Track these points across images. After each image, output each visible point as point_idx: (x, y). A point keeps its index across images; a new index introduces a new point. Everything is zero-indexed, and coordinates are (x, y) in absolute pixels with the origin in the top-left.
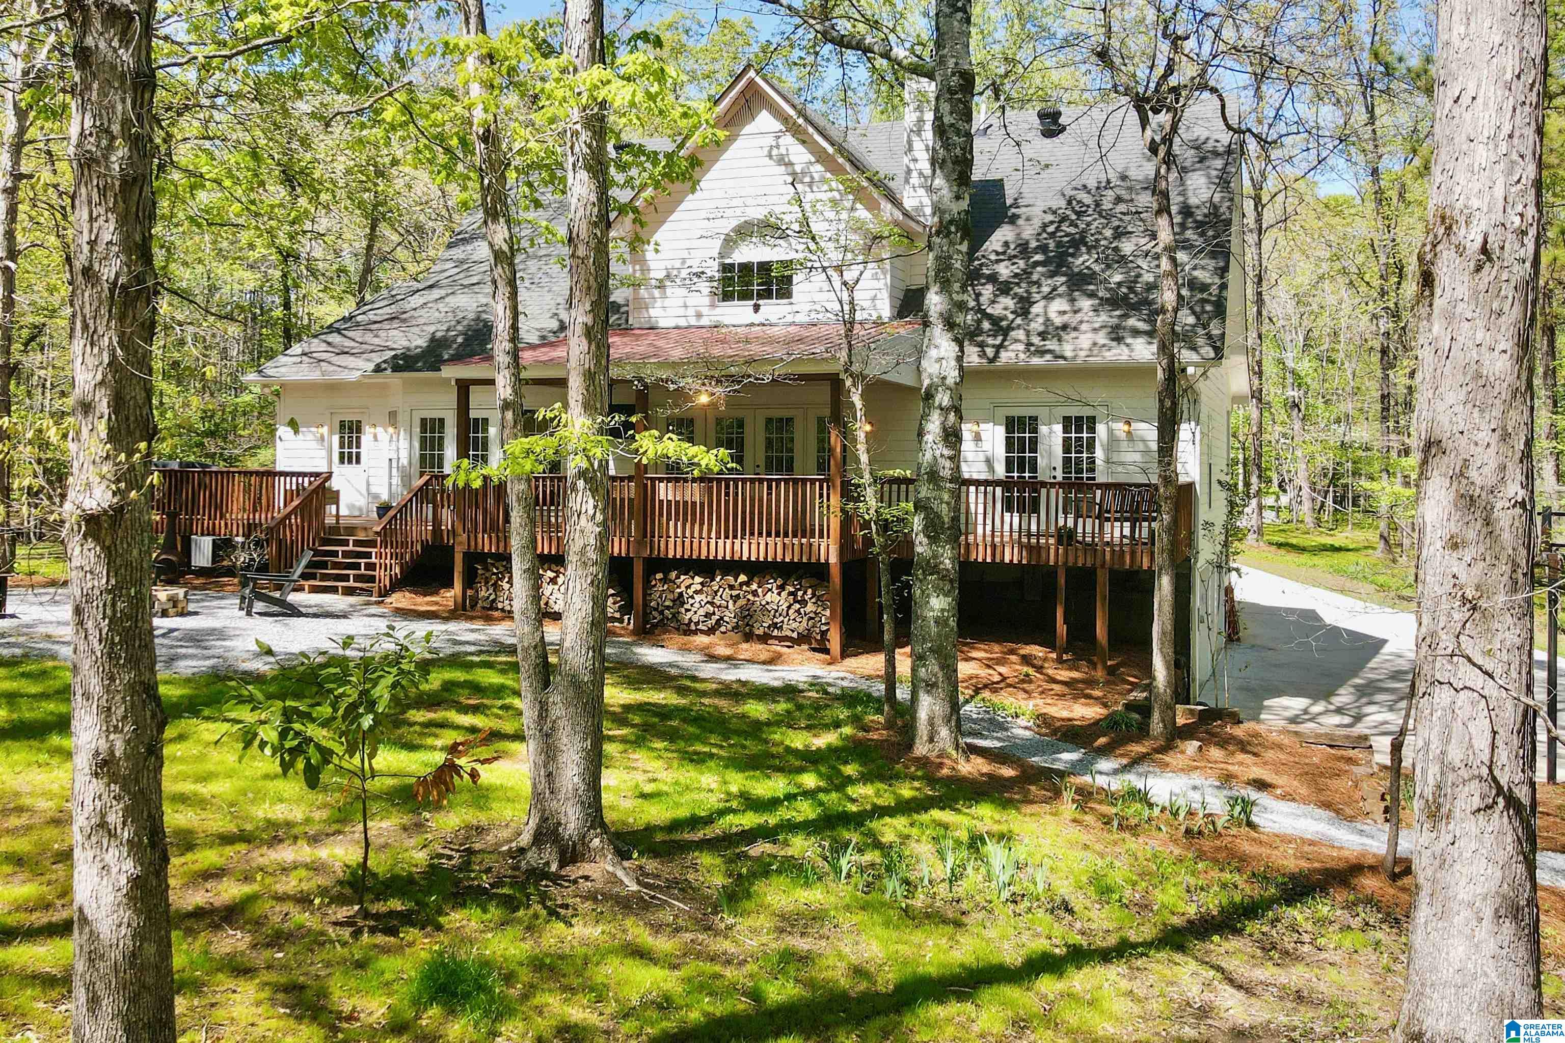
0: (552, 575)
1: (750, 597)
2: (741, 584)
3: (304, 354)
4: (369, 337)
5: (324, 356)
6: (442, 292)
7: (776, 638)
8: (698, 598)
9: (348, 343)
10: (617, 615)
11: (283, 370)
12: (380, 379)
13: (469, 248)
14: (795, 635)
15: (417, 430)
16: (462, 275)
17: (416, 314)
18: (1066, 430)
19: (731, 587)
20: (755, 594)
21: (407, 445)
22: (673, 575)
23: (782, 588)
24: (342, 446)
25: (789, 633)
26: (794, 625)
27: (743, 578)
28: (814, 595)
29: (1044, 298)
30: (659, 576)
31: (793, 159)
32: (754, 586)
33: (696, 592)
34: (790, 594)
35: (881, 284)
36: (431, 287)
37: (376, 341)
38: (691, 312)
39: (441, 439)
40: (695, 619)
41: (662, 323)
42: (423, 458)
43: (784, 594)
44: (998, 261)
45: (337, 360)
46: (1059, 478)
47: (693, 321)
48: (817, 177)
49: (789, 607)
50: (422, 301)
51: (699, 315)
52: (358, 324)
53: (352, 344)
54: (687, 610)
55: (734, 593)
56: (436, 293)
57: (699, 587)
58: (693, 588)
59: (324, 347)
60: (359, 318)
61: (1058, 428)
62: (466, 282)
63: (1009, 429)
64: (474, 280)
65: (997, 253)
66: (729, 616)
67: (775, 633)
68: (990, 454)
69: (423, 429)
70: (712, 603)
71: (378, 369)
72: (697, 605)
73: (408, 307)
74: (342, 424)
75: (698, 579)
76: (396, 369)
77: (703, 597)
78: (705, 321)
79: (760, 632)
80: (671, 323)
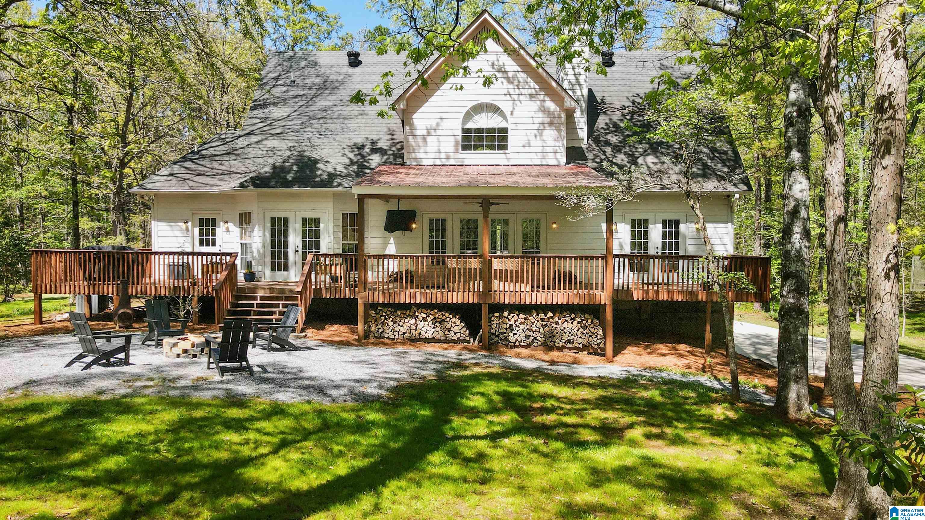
0: (425, 316)
1: (554, 325)
2: (549, 318)
3: (171, 175)
4: (215, 165)
5: (188, 176)
6: (259, 138)
7: (568, 348)
8: (522, 327)
9: (201, 168)
10: (468, 338)
11: (157, 184)
12: (245, 192)
13: (266, 110)
14: (581, 346)
15: (268, 225)
16: (268, 128)
17: (245, 151)
18: (664, 227)
19: (542, 320)
20: (557, 323)
21: (261, 234)
22: (506, 314)
23: (573, 319)
24: (201, 234)
25: (577, 345)
26: (581, 340)
27: (550, 314)
28: (592, 322)
29: (641, 155)
30: (497, 314)
31: (507, 68)
32: (556, 319)
33: (521, 323)
34: (578, 323)
35: (560, 144)
36: (248, 134)
37: (223, 168)
38: (443, 156)
39: (287, 230)
40: (519, 339)
41: (425, 162)
42: (272, 242)
43: (575, 323)
44: (607, 134)
45: (196, 179)
46: (660, 254)
47: (444, 161)
48: (521, 80)
49: (578, 330)
50: (246, 143)
51: (448, 158)
52: (204, 156)
53: (206, 169)
54: (514, 334)
55: (544, 323)
56: (254, 139)
57: (523, 320)
58: (519, 321)
59: (183, 170)
60: (204, 152)
61: (660, 226)
62: (273, 132)
63: (633, 226)
64: (278, 131)
65: (605, 130)
66: (539, 337)
67: (568, 345)
68: (621, 240)
69: (273, 225)
70: (529, 330)
71: (242, 185)
72: (521, 331)
73: (238, 146)
74: (201, 220)
75: (522, 316)
76: (256, 186)
77: (525, 326)
78: (452, 162)
79: (560, 345)
80: (431, 162)
